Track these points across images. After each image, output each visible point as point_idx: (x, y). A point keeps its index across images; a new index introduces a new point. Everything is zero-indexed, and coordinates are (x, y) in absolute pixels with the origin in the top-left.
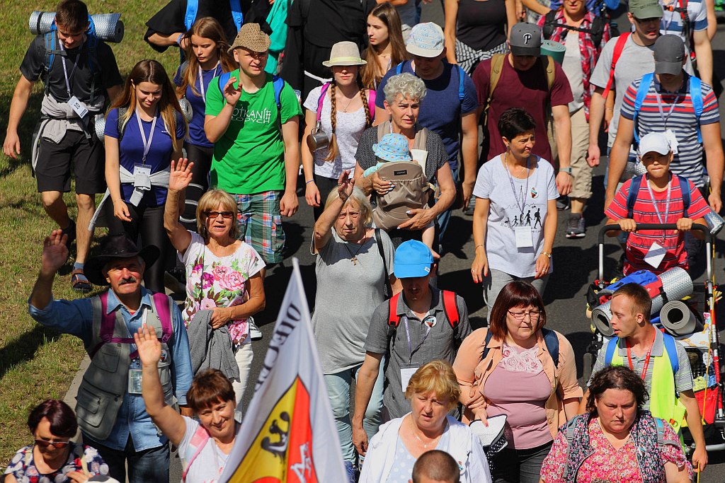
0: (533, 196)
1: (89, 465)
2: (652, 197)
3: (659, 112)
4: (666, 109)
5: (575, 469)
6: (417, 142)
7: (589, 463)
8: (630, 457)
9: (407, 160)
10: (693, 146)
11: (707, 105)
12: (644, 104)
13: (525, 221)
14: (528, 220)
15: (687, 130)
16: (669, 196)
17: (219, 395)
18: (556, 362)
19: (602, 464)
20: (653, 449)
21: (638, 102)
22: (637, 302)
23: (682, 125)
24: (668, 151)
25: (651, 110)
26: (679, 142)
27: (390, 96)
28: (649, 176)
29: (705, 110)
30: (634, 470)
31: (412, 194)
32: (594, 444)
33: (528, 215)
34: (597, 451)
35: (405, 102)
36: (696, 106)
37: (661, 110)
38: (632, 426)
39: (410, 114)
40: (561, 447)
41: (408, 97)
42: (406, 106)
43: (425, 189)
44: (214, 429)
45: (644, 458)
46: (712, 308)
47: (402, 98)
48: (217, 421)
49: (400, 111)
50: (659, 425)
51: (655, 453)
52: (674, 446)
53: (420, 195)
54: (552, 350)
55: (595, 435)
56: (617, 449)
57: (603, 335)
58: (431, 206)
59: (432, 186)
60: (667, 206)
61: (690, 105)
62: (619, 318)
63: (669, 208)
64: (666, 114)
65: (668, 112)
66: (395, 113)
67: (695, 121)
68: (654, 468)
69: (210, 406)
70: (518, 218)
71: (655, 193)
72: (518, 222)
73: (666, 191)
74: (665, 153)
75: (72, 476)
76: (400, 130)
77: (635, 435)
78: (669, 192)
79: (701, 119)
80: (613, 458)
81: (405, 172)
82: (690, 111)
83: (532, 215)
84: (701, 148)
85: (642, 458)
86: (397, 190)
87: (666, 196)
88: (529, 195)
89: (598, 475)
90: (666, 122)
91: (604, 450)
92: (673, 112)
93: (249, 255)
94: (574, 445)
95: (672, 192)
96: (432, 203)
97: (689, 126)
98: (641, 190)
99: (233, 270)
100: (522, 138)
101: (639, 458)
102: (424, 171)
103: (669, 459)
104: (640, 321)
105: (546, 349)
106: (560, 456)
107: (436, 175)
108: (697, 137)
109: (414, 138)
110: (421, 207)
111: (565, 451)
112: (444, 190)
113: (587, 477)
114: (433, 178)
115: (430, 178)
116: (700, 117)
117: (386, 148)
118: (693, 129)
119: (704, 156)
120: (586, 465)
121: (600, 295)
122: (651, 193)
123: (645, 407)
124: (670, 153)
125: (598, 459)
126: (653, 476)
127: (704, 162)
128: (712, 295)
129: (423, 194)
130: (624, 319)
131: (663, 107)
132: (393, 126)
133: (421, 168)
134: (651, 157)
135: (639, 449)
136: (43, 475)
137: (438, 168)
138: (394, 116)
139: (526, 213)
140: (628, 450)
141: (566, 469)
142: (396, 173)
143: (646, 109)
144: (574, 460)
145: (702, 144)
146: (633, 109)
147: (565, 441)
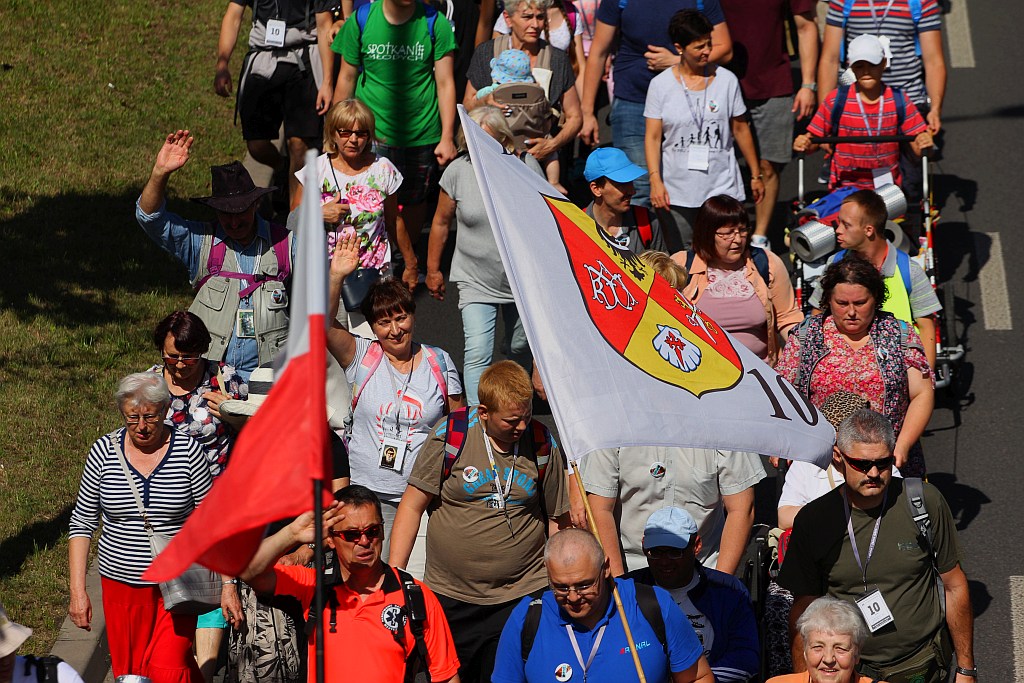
0: (713, 109)
1: (227, 385)
2: (862, 111)
3: (871, 17)
4: (880, 13)
5: (808, 372)
6: (539, 61)
7: (824, 365)
8: (869, 359)
9: (529, 81)
10: (910, 57)
11: (926, 10)
12: (854, 8)
13: (703, 139)
14: (708, 139)
15: (902, 38)
16: (881, 109)
17: (401, 303)
18: (767, 282)
19: (839, 366)
20: (896, 351)
21: (846, 6)
22: (867, 213)
23: (896, 32)
24: (880, 59)
25: (863, 14)
26: (893, 53)
27: (511, 6)
28: (859, 87)
29: (924, 15)
30: (874, 372)
31: (531, 120)
32: (829, 343)
33: (707, 132)
34: (833, 351)
35: (530, 12)
36: (914, 10)
37: (874, 14)
38: (871, 325)
39: (536, 25)
40: (792, 350)
41: (534, 6)
42: (530, 17)
43: (547, 116)
44: (389, 343)
45: (886, 362)
46: (928, 229)
47: (525, 7)
48: (396, 332)
49: (523, 22)
50: (903, 327)
51: (898, 356)
52: (918, 350)
53: (541, 122)
54: (761, 270)
55: (831, 334)
56: (856, 351)
57: (803, 262)
58: (554, 136)
59: (555, 112)
60: (880, 121)
61: (906, 9)
62: (846, 228)
63: (883, 123)
64: (880, 19)
65: (881, 16)
66: (517, 25)
67: (911, 28)
68: (897, 373)
69: (391, 315)
70: (696, 136)
71: (864, 104)
72: (696, 140)
73: (878, 103)
74: (876, 61)
75: (209, 397)
76: (521, 44)
77: (875, 336)
78: (881, 105)
79: (920, 26)
80: (851, 360)
81: (524, 96)
82: (907, 15)
83: (712, 133)
84: (919, 62)
85: (884, 362)
86: (515, 116)
87: (879, 108)
88: (708, 107)
89: (834, 377)
90: (880, 28)
91: (839, 350)
92: (888, 16)
93: (387, 170)
94: (806, 346)
95: (885, 106)
96: (555, 131)
97: (905, 33)
98: (849, 102)
99: (369, 187)
100: (698, 44)
101: (880, 361)
102: (547, 95)
103: (912, 364)
104: (869, 234)
105: (755, 268)
106: (791, 361)
107: (561, 98)
108: (913, 47)
109: (536, 55)
110: (542, 136)
111: (797, 354)
112: (570, 117)
113: (820, 379)
114: (557, 102)
115: (553, 102)
116: (918, 23)
117: (503, 68)
118: (910, 38)
119: (923, 70)
120: (821, 367)
121: (800, 216)
122: (861, 106)
123: (886, 307)
124: (884, 61)
125: (833, 360)
126: (896, 380)
127: (923, 77)
128: (928, 215)
129: (545, 122)
130: (850, 229)
131: (877, 11)
132: (512, 39)
133: (543, 91)
134: (861, 67)
135: (879, 352)
136: (176, 397)
137: (564, 91)
138: (515, 29)
139: (704, 130)
140: (868, 351)
141: (798, 374)
142: (514, 96)
143: (856, 14)
144: (806, 362)
145: (920, 57)
146: (841, 14)
147: (797, 343)
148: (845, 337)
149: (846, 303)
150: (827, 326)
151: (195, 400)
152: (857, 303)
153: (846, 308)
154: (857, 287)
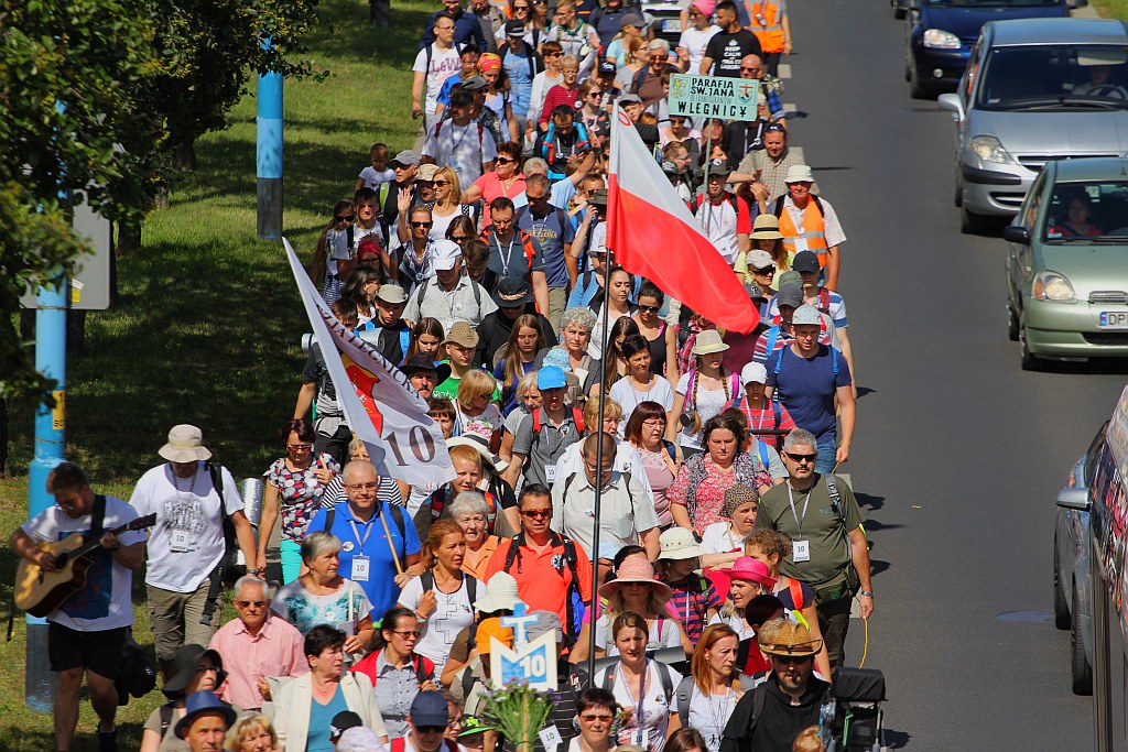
34: (710, 475)
38: (734, 458)
56: (724, 474)
77: (735, 465)
91: (714, 475)
120: (702, 485)
140: (732, 475)
147: (687, 470)
148: (718, 466)
149: (719, 442)
150: (706, 460)
151: (308, 474)
152: (726, 442)
153: (719, 445)
154: (726, 430)
